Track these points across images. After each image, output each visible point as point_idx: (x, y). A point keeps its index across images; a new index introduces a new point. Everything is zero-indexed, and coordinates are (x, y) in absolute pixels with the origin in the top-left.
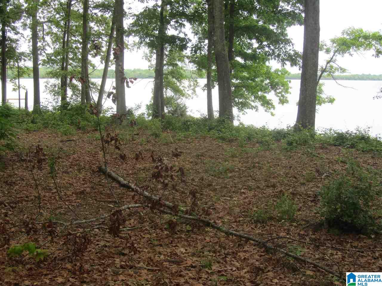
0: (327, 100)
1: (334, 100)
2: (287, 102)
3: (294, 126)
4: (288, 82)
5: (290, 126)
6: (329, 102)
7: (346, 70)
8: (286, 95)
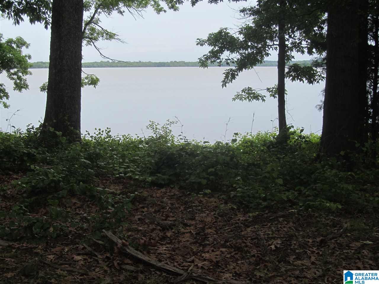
0: (87, 81)
1: (98, 80)
2: (26, 86)
3: (40, 126)
4: (27, 58)
5: (33, 128)
6: (90, 84)
7: (115, 34)
8: (24, 77)
